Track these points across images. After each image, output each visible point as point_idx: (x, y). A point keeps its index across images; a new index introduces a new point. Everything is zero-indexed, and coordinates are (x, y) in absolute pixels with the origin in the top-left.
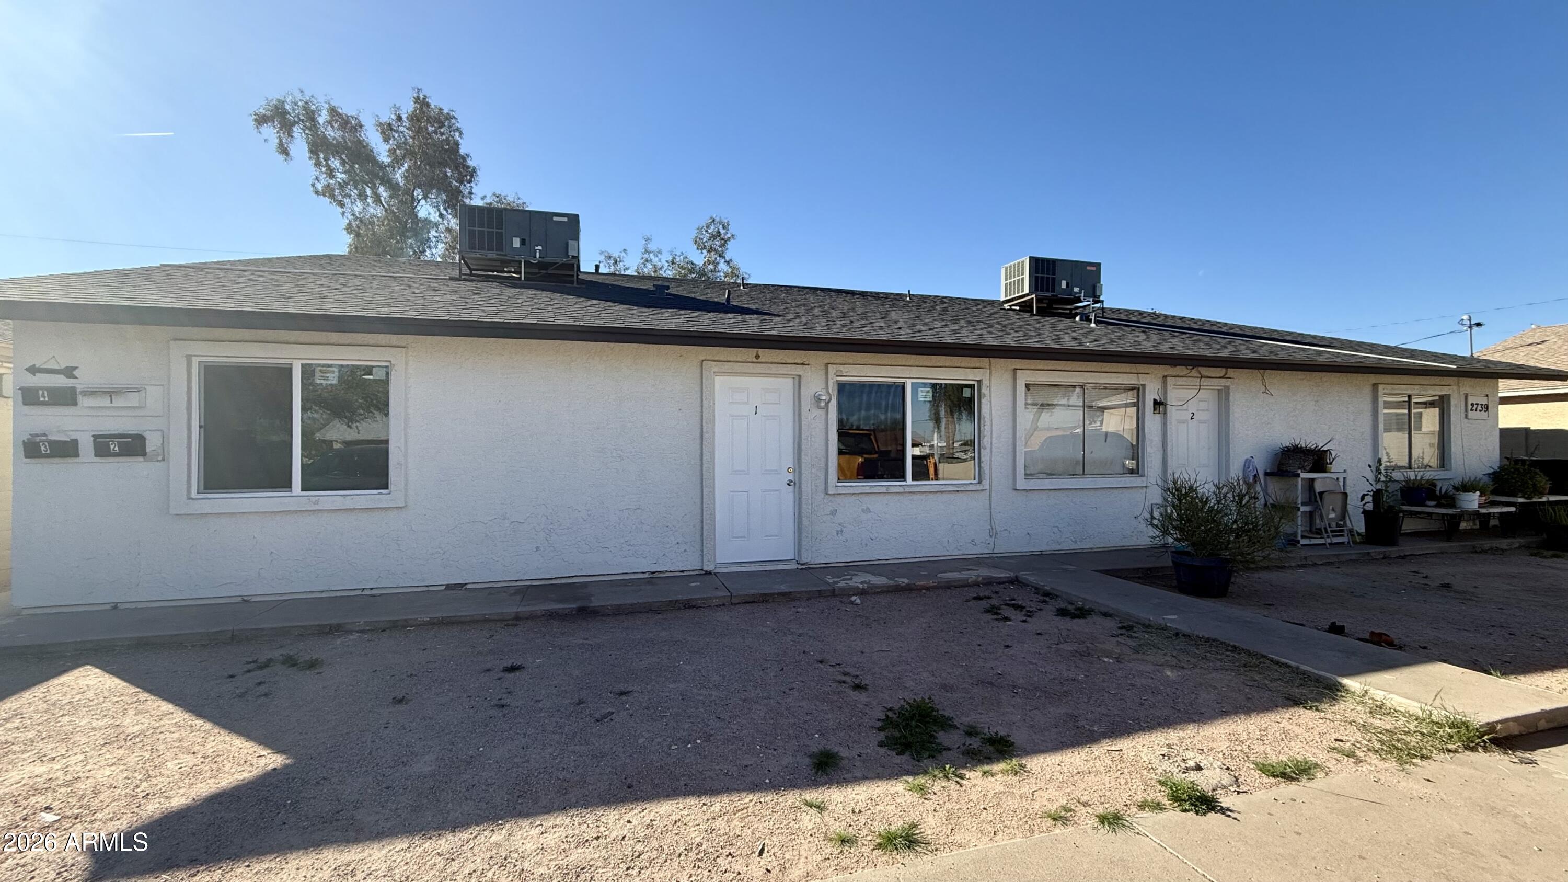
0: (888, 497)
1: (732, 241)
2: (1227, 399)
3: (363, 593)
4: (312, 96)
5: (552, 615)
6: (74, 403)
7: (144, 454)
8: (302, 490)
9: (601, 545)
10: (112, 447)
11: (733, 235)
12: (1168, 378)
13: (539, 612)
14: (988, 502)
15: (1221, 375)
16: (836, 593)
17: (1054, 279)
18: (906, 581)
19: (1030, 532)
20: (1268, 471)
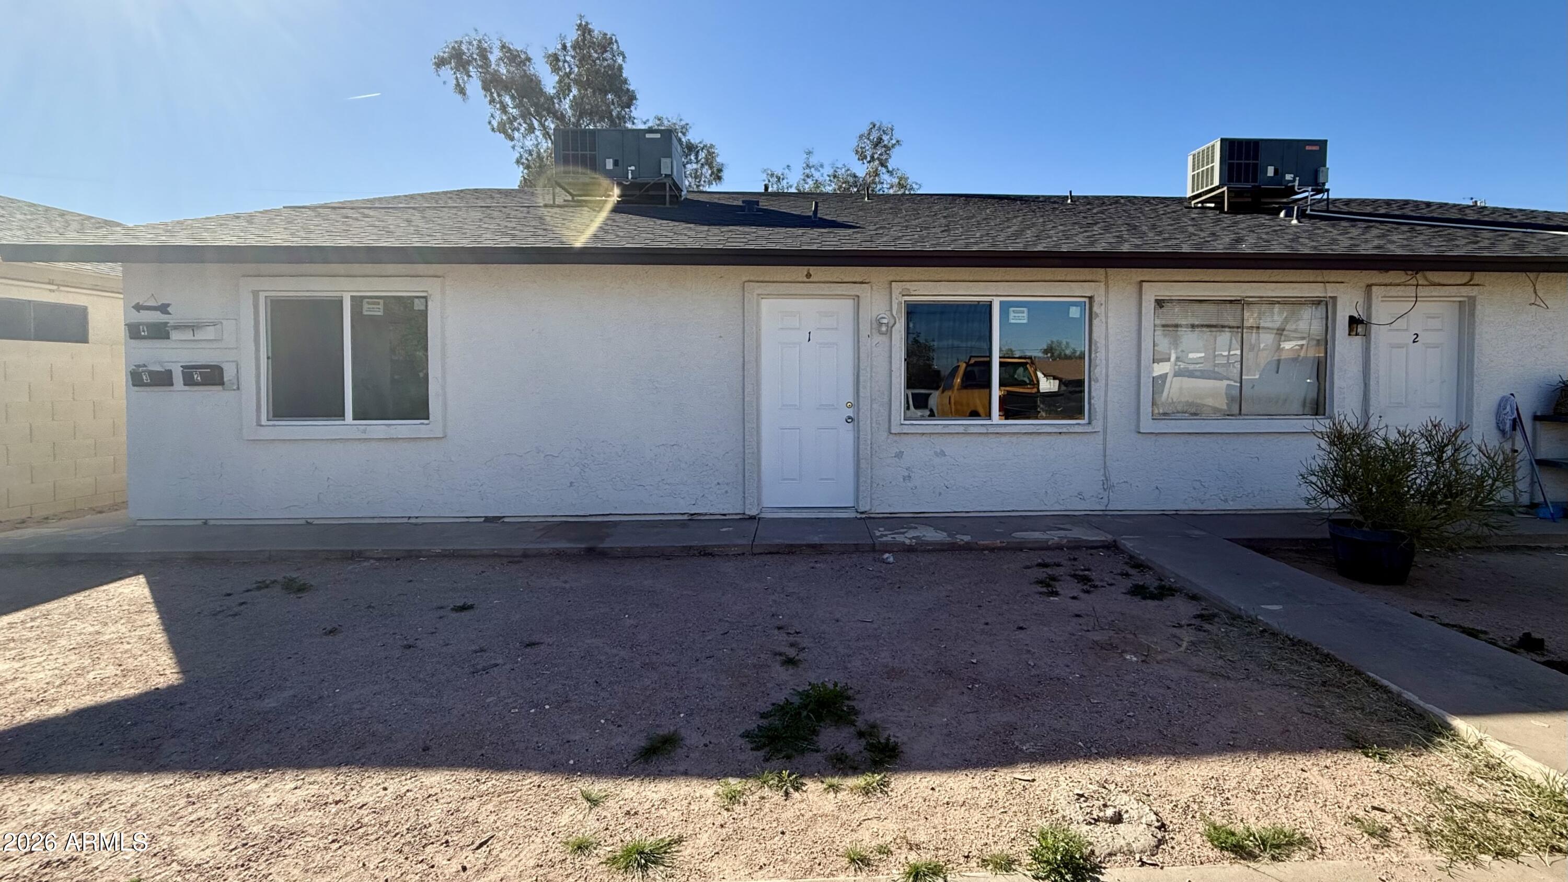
0: (968, 438)
1: (897, 147)
2: (1472, 314)
3: (410, 521)
4: (485, 35)
5: (560, 555)
6: (167, 337)
7: (222, 383)
8: (354, 419)
9: (636, 482)
10: (195, 376)
11: (898, 141)
12: (1374, 289)
13: (546, 551)
14: (1101, 447)
15: (1463, 282)
16: (877, 548)
17: (1256, 165)
18: (967, 538)
19: (1159, 486)
20: (1539, 414)
